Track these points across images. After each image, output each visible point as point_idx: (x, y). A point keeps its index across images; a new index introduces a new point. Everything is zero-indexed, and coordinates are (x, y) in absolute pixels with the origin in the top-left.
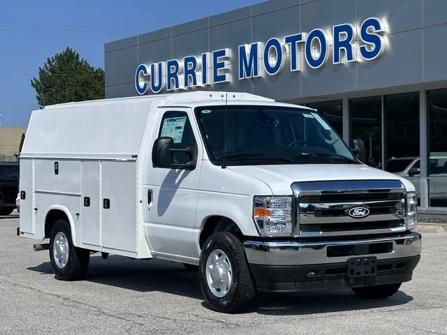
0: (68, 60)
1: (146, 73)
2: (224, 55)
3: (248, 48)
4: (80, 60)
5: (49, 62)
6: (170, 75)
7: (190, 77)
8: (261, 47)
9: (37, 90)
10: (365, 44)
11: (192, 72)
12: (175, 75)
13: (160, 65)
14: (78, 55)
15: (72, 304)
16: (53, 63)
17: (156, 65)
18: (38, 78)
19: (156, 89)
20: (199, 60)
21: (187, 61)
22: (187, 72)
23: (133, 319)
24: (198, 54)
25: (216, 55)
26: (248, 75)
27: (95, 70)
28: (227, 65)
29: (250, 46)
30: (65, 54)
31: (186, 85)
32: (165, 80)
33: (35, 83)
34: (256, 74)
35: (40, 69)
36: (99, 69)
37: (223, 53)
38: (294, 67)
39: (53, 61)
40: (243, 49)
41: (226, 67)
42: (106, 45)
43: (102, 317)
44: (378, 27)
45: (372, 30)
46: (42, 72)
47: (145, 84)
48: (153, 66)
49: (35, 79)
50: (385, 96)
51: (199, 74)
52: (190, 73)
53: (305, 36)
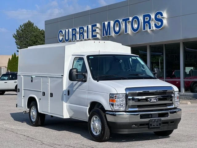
0: (29, 26)
1: (62, 33)
2: (96, 26)
3: (106, 23)
4: (34, 26)
5: (21, 27)
6: (73, 35)
7: (81, 35)
8: (112, 23)
9: (15, 39)
10: (156, 22)
11: (82, 33)
12: (75, 35)
13: (69, 30)
14: (33, 24)
15: (30, 139)
16: (23, 27)
17: (67, 30)
18: (16, 34)
19: (67, 41)
20: (85, 28)
21: (80, 29)
22: (80, 33)
23: (56, 146)
24: (85, 26)
25: (93, 26)
26: (107, 35)
27: (40, 30)
28: (98, 30)
29: (107, 22)
30: (28, 23)
31: (80, 39)
32: (71, 37)
33: (14, 36)
34: (110, 34)
35: (17, 30)
36: (42, 30)
37: (96, 25)
38: (126, 32)
39: (22, 26)
40: (104, 24)
41: (97, 31)
42: (45, 21)
43: (43, 145)
44: (162, 15)
45: (159, 16)
46: (17, 31)
47: (62, 38)
48: (65, 31)
49: (14, 34)
50: (165, 44)
51: (85, 34)
52: (81, 34)
53: (131, 19)
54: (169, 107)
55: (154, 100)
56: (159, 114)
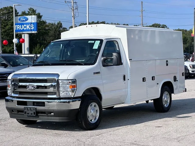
54: (49, 96)
55: (32, 88)
56: (34, 102)
